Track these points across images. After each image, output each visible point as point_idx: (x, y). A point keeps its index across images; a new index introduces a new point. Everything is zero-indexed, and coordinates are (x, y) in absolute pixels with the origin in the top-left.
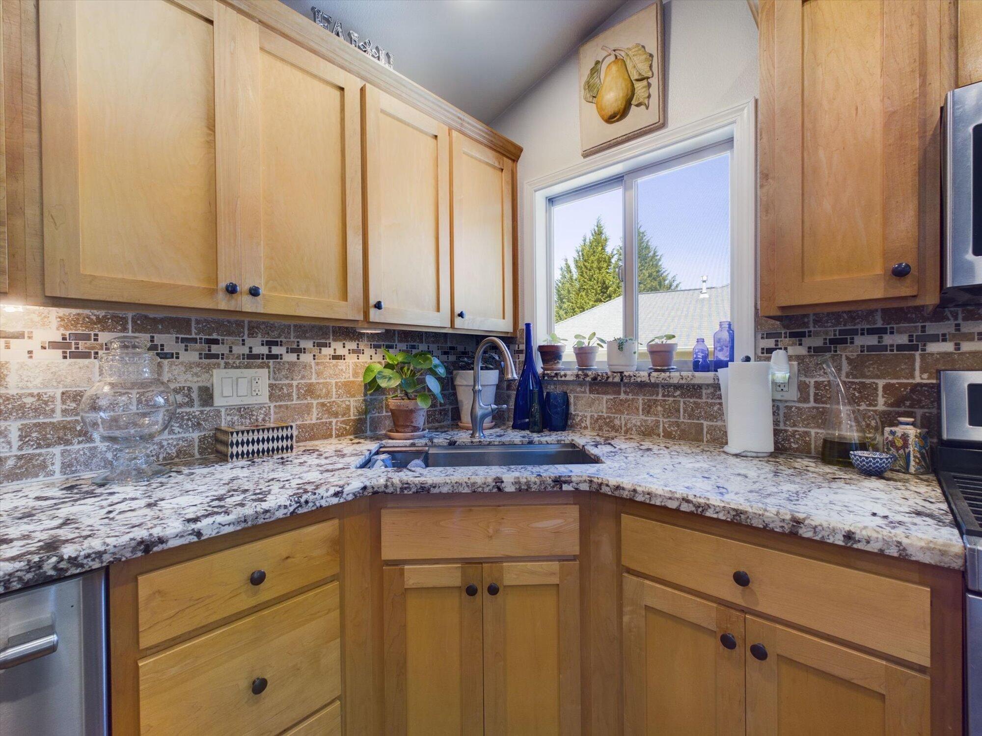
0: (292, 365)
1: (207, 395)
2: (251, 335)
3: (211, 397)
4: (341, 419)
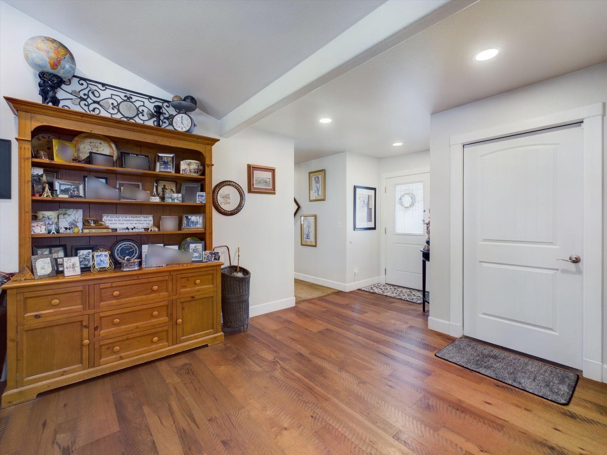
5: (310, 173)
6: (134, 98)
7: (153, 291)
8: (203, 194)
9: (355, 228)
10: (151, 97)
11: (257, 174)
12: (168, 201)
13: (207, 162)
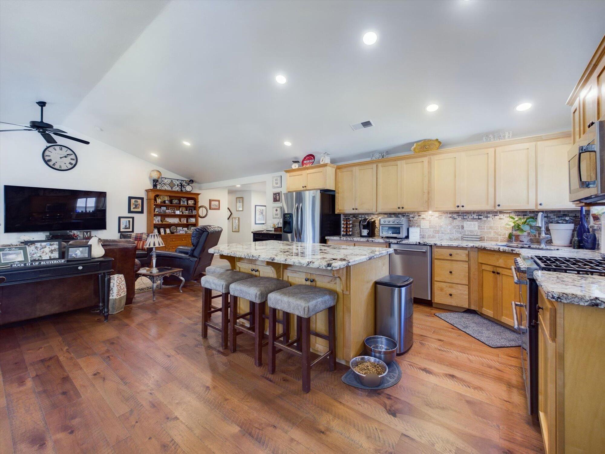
0: (486, 221)
1: (463, 227)
2: (473, 214)
3: (464, 228)
4: (502, 237)
5: (236, 198)
6: (173, 181)
7: (173, 241)
8: (196, 211)
9: (256, 224)
10: (178, 180)
11: (213, 203)
12: (184, 214)
13: (197, 201)
